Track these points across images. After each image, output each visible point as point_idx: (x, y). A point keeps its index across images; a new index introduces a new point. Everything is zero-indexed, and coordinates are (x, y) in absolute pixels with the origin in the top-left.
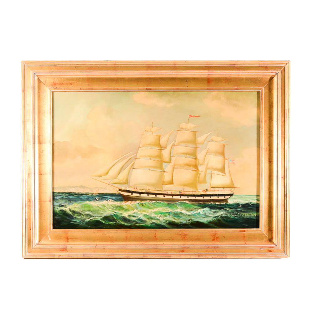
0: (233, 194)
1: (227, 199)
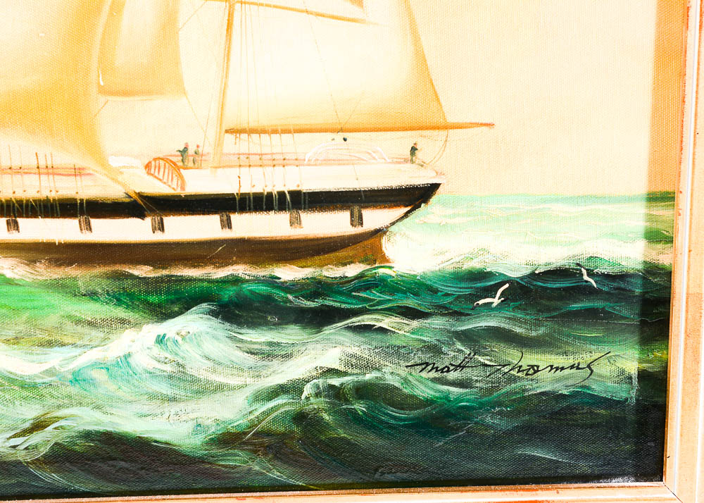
0: (435, 187)
1: (378, 233)
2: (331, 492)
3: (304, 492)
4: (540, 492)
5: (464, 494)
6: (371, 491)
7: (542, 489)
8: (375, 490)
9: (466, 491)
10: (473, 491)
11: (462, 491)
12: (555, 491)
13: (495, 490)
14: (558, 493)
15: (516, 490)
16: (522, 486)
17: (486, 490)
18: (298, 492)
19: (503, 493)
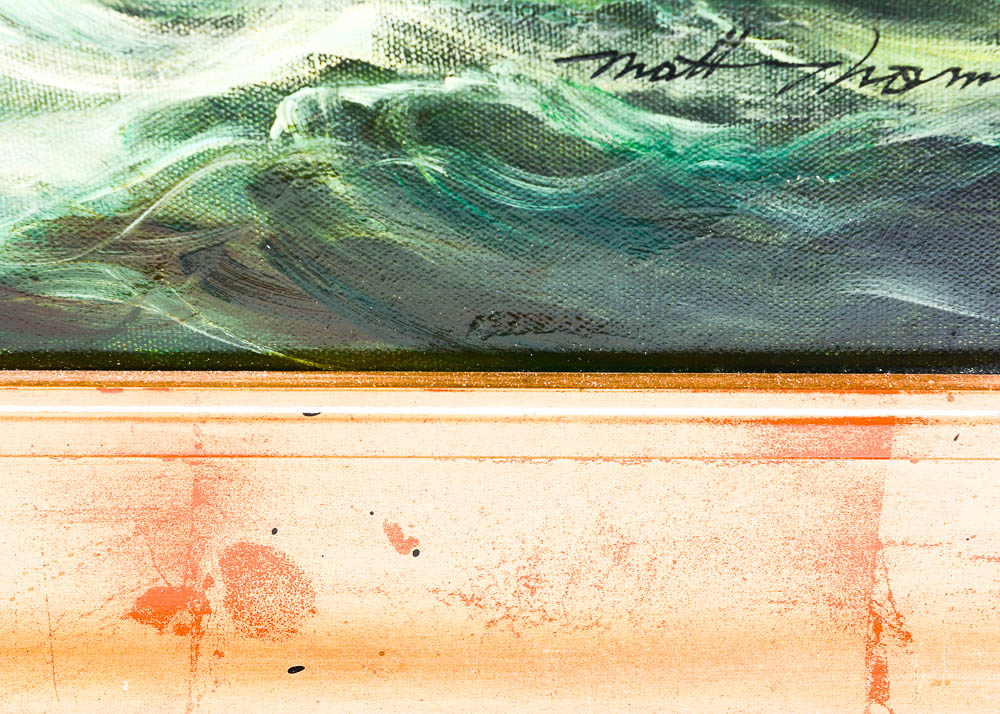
2: (351, 376)
3: (278, 375)
4: (903, 397)
5: (701, 396)
6: (456, 377)
7: (908, 389)
8: (467, 377)
9: (706, 388)
10: (726, 388)
11: (696, 388)
12: (945, 395)
13: (784, 388)
14: (951, 399)
15: (839, 389)
16: (857, 378)
17: (761, 388)
18: (265, 374)
19: (803, 395)
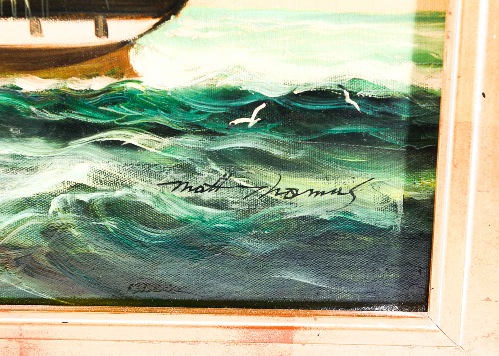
1: (125, 45)
2: (81, 307)
3: (53, 307)
4: (296, 318)
5: (218, 316)
6: (122, 308)
7: (299, 315)
8: (127, 308)
9: (220, 314)
10: (227, 314)
11: (216, 314)
12: (313, 318)
13: (251, 314)
14: (316, 319)
15: (272, 315)
16: (280, 311)
17: (241, 314)
18: (48, 306)
19: (257, 317)
